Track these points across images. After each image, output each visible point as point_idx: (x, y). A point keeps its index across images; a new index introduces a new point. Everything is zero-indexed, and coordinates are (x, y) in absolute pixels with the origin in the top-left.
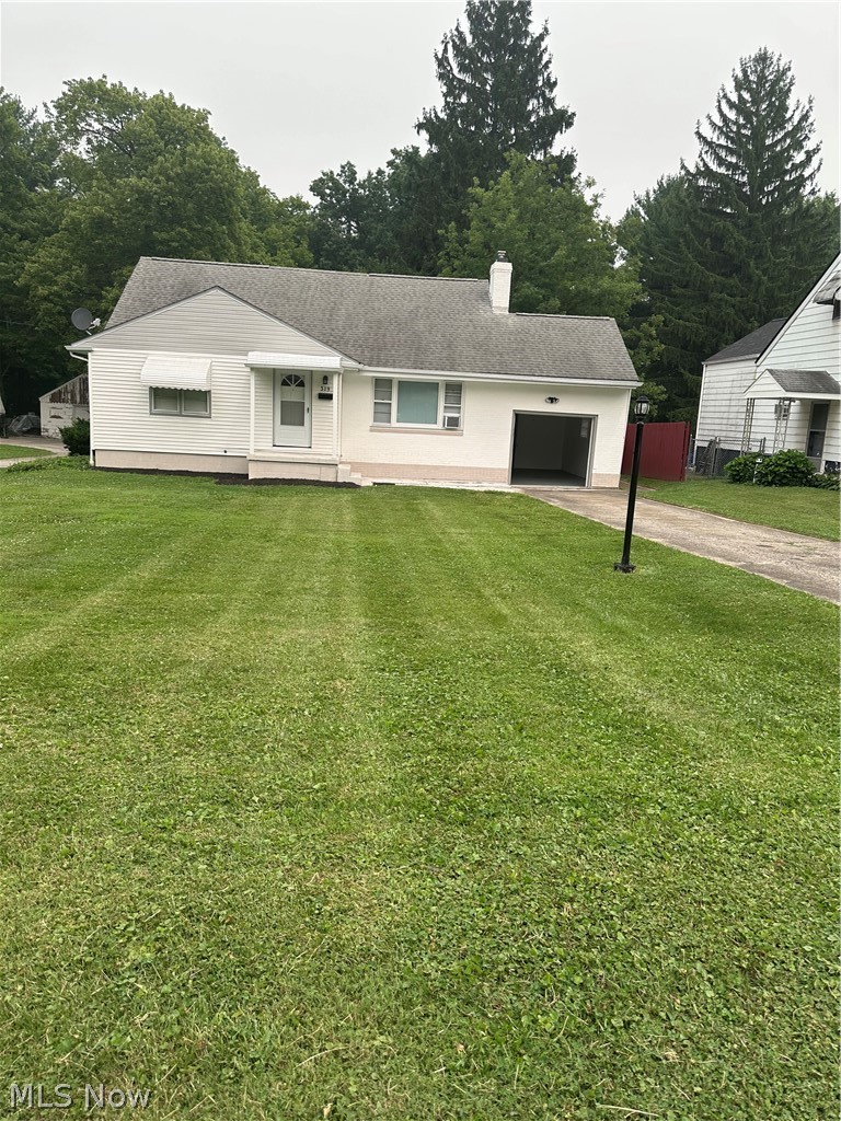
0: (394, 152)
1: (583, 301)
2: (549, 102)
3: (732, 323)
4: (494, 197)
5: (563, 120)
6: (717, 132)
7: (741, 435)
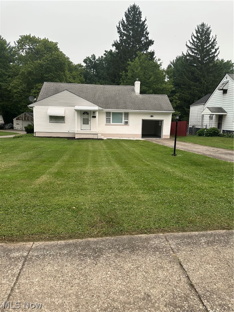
0: (105, 51)
1: (158, 90)
2: (147, 38)
3: (197, 95)
4: (134, 64)
5: (151, 43)
6: (191, 45)
7: (201, 124)
